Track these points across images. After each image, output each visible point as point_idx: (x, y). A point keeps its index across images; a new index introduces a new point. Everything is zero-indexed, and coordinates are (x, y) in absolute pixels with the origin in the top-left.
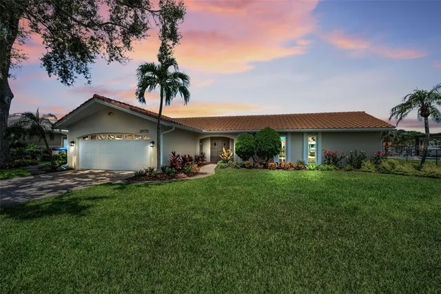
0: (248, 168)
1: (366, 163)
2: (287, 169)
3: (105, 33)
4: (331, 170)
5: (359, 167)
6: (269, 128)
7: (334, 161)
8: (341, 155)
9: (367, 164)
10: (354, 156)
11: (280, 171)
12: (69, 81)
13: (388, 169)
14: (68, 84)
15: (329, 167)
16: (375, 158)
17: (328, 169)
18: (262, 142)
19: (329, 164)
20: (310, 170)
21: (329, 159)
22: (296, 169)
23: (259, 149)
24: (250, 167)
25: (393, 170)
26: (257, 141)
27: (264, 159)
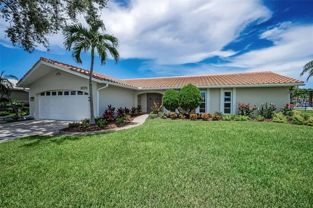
0: (173, 119)
1: (277, 115)
2: (206, 120)
3: (51, 6)
4: (245, 120)
5: (269, 117)
6: (190, 85)
7: (247, 112)
8: (253, 107)
9: (279, 115)
10: (264, 108)
11: (200, 121)
12: (31, 49)
13: (301, 120)
14: (30, 52)
15: (243, 117)
16: (285, 110)
17: (243, 120)
18: (185, 97)
19: (243, 114)
20: (226, 120)
21: (242, 111)
22: (214, 120)
23: (183, 103)
24: (174, 118)
25: (305, 122)
26: (181, 96)
27: (186, 110)
